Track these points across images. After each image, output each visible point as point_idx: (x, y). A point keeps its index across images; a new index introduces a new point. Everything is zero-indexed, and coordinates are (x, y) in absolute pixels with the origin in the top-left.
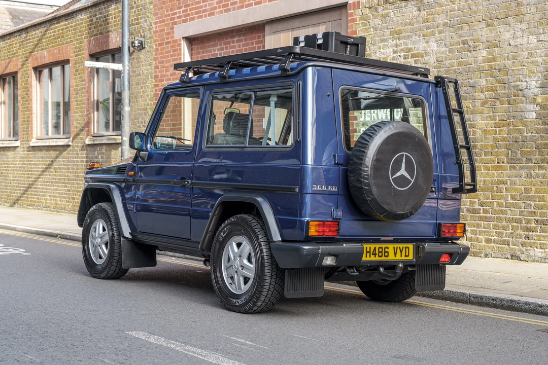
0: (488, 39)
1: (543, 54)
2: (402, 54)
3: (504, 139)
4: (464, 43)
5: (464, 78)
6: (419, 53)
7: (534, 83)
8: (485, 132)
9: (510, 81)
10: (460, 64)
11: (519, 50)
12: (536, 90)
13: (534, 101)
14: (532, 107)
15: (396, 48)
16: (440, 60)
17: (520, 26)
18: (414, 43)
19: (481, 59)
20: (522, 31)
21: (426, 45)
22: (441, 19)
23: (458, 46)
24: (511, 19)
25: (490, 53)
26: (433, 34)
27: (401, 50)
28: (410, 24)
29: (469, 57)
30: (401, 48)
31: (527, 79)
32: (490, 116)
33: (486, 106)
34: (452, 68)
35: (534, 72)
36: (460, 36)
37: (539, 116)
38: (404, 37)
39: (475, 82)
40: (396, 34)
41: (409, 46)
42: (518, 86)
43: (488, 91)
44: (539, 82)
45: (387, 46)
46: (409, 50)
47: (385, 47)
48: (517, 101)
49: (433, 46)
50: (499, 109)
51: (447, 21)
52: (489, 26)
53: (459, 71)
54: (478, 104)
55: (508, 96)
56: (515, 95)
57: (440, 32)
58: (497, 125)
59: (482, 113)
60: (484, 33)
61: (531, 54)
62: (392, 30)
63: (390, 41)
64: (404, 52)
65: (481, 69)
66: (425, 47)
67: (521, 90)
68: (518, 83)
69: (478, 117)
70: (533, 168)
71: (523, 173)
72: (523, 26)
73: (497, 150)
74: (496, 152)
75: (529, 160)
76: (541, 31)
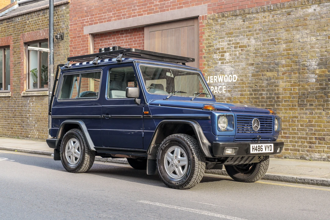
0: (286, 38)
1: (320, 47)
2: (233, 46)
3: (296, 93)
4: (272, 40)
5: (272, 60)
6: (244, 45)
7: (314, 63)
8: (285, 89)
9: (300, 61)
10: (269, 52)
11: (306, 44)
12: (315, 67)
13: (313, 73)
14: (313, 76)
15: (229, 42)
16: (257, 49)
17: (306, 32)
18: (241, 39)
19: (282, 49)
20: (307, 34)
21: (248, 41)
22: (258, 27)
23: (268, 42)
24: (300, 27)
25: (287, 46)
26: (253, 35)
27: (233, 43)
28: (238, 29)
29: (275, 48)
30: (233, 42)
31: (310, 61)
32: (288, 81)
33: (285, 75)
34: (265, 54)
35: (314, 57)
36: (269, 36)
37: (317, 81)
38: (235, 36)
39: (278, 62)
40: (230, 34)
41: (238, 41)
42: (304, 64)
43: (286, 67)
44: (317, 62)
45: (224, 41)
46: (238, 43)
47: (223, 41)
48: (304, 72)
49: (253, 41)
50: (293, 77)
51: (261, 28)
52: (287, 31)
53: (268, 56)
54: (280, 74)
55: (299, 69)
56: (302, 69)
57: (257, 34)
58: (292, 86)
59: (283, 79)
60: (283, 35)
61: (312, 47)
62: (227, 32)
63: (226, 38)
64: (234, 44)
65: (282, 55)
67: (307, 66)
68: (305, 63)
69: (281, 81)
70: (314, 109)
71: (308, 112)
72: (308, 31)
73: (292, 99)
74: (291, 100)
75: (311, 105)
76: (318, 34)
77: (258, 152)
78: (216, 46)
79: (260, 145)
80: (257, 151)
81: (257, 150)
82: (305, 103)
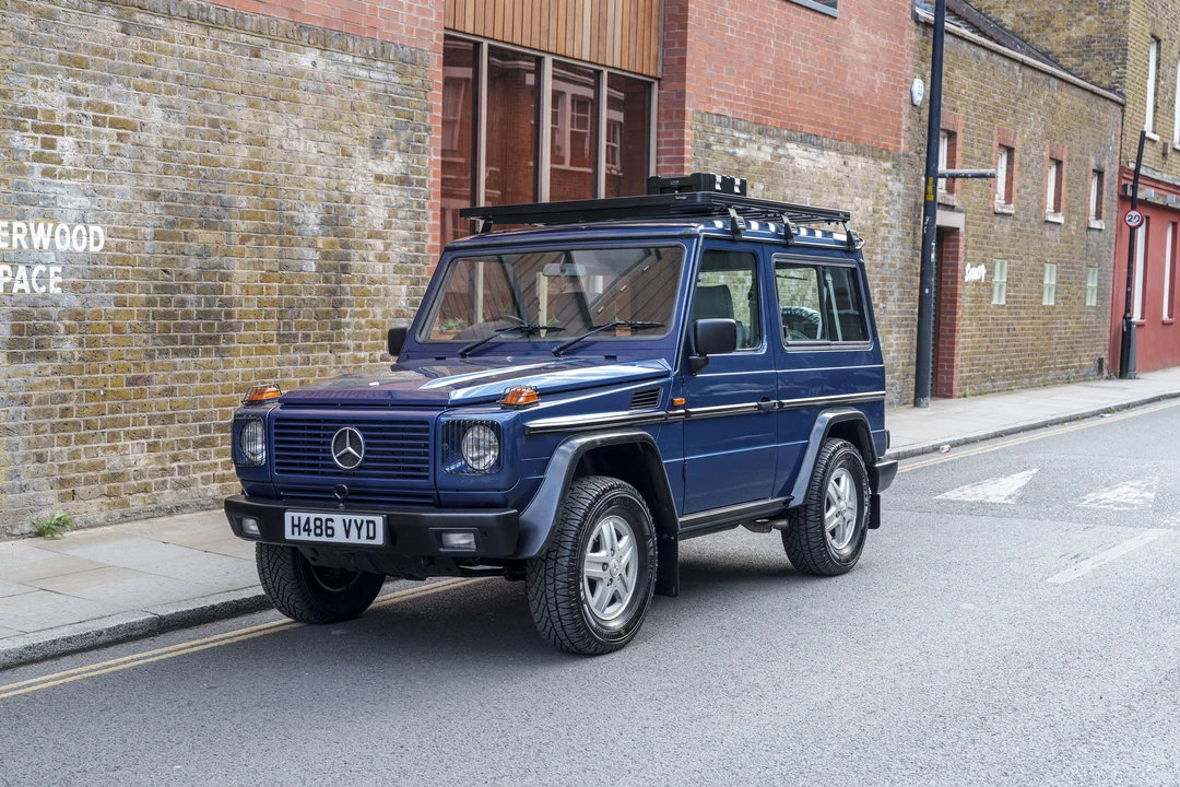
0: (251, 129)
1: (325, 174)
2: (90, 113)
3: (273, 303)
4: (214, 124)
5: (213, 190)
6: (127, 121)
7: (313, 216)
8: (246, 290)
9: (283, 207)
10: (205, 162)
11: (296, 160)
12: (316, 228)
13: (312, 245)
14: (311, 253)
15: (74, 97)
16: (169, 145)
17: (297, 121)
18: (115, 96)
19: (239, 161)
20: (299, 129)
21: (141, 107)
22: (171, 66)
23: (202, 128)
24: (282, 104)
25: (253, 154)
26: (154, 90)
27: (88, 104)
28: (105, 54)
29: (217, 151)
30: (88, 99)
31: (305, 209)
32: (253, 262)
33: (248, 244)
34: (193, 166)
35: (313, 200)
36: (206, 111)
37: (320, 268)
38: (94, 78)
39: (230, 199)
40: (74, 64)
41: (106, 100)
42: (293, 217)
43: (250, 219)
44: (320, 216)
45: (52, 84)
46: (107, 109)
47: (48, 86)
48: (293, 242)
49: (156, 116)
50: (267, 252)
51: (181, 73)
52: (252, 105)
53: (204, 174)
54: (235, 237)
55: (280, 230)
56: (287, 232)
57: (170, 91)
58: (264, 279)
59: (242, 255)
60: (243, 116)
61: (309, 171)
62: (65, 52)
63: (60, 76)
64: (93, 109)
65: (241, 178)
66: (139, 111)
67: (297, 225)
68: (294, 213)
69: (236, 262)
70: (311, 349)
71: (298, 356)
72: (300, 122)
73: (263, 320)
74: (262, 324)
75: (306, 337)
76: (322, 138)
77: (313, 538)
78: (22, 99)
79: (324, 516)
80: (312, 533)
81: (309, 531)
82: (294, 331)
